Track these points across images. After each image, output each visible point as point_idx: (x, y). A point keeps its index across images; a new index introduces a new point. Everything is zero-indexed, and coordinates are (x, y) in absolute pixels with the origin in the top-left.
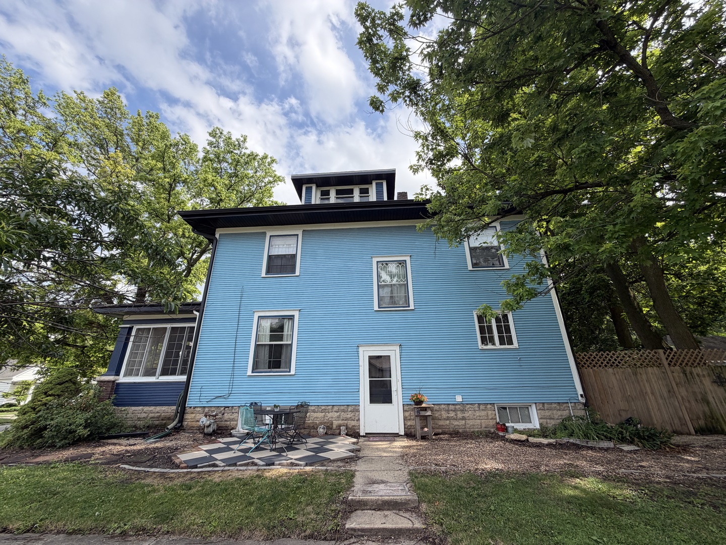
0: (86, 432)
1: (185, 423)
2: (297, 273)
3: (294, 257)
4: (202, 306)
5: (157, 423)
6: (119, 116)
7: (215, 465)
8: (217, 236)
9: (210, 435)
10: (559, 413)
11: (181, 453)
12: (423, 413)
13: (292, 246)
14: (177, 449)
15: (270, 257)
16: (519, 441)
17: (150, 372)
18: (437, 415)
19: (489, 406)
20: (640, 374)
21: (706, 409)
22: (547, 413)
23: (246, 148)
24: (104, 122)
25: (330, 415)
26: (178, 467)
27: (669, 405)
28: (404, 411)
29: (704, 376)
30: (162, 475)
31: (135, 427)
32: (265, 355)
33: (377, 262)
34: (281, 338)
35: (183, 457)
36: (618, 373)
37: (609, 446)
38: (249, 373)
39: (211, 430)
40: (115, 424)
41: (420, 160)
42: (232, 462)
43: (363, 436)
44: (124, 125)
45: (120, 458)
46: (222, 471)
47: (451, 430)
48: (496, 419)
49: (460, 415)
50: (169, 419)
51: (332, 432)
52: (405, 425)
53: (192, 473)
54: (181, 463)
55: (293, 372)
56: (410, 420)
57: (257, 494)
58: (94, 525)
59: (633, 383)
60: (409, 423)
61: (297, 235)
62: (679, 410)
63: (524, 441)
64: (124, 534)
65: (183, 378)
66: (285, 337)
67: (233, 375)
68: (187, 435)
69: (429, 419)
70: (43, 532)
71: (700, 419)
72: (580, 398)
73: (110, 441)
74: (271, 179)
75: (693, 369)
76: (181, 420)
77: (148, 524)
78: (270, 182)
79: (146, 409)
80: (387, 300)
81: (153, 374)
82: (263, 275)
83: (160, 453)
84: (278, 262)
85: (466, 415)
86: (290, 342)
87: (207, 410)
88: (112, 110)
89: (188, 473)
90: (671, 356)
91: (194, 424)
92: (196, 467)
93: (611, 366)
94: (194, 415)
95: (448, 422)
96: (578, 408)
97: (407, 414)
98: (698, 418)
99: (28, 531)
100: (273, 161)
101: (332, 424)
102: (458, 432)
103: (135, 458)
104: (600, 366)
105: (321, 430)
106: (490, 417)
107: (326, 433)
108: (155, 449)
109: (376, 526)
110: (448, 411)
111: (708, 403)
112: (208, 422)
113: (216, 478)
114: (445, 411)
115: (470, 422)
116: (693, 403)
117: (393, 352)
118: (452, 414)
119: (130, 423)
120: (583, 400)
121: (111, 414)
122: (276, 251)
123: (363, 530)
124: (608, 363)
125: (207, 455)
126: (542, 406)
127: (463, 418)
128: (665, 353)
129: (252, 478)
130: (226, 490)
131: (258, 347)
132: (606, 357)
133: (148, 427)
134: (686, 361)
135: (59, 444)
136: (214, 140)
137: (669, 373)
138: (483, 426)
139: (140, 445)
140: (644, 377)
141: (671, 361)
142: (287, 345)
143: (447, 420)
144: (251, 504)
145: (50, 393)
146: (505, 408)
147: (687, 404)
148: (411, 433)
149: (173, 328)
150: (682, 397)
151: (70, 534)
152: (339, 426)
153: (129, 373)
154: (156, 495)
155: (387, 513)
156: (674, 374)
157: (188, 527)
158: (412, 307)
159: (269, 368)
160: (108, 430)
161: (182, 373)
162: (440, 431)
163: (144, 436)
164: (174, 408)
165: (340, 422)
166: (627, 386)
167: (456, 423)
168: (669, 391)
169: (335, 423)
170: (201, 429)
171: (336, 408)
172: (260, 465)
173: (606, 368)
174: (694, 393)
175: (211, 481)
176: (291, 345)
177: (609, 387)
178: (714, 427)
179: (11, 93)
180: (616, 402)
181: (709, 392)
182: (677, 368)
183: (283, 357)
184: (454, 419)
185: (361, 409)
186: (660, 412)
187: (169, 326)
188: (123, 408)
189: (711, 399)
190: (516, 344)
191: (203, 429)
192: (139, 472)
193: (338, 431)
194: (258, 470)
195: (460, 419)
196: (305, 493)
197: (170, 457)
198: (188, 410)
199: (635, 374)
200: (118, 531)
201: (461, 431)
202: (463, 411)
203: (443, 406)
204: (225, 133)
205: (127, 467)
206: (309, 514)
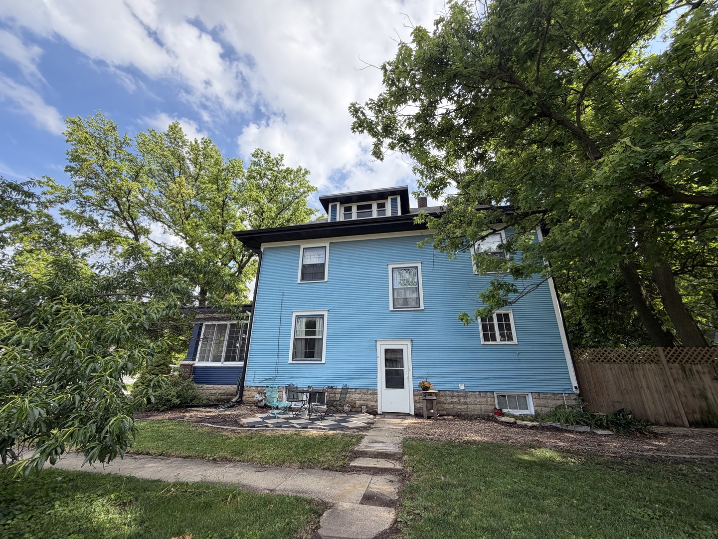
0: (178, 401)
1: (244, 398)
2: (326, 280)
3: (323, 265)
4: (253, 307)
5: (224, 397)
6: (180, 144)
7: (267, 426)
8: (262, 250)
9: (262, 407)
10: (554, 402)
11: (243, 418)
12: (429, 397)
13: (321, 256)
14: (240, 416)
15: (303, 266)
16: (508, 423)
17: (217, 359)
18: (442, 399)
19: (489, 394)
20: (637, 370)
21: (704, 404)
22: (542, 402)
23: (283, 165)
24: (169, 150)
25: (353, 396)
26: (242, 426)
27: (664, 400)
28: (414, 395)
29: (704, 373)
30: (233, 430)
31: (208, 399)
32: (302, 347)
33: (393, 268)
34: (314, 333)
35: (245, 421)
36: (614, 368)
37: (586, 430)
38: (290, 361)
39: (263, 404)
40: (195, 397)
41: (421, 187)
42: (279, 425)
43: (380, 414)
44: (184, 152)
45: (203, 420)
46: (272, 430)
47: (455, 412)
48: (495, 405)
49: (462, 400)
50: (232, 395)
51: (355, 410)
52: (415, 406)
53: (252, 430)
54: (244, 424)
55: (324, 361)
56: (419, 403)
57: (294, 444)
58: (197, 454)
59: (629, 377)
60: (418, 405)
61: (325, 247)
62: (675, 404)
63: (512, 423)
64: (215, 460)
65: (241, 364)
66: (317, 333)
67: (278, 362)
68: (246, 407)
69: (434, 402)
70: (169, 456)
71: (696, 413)
72: (574, 389)
73: (193, 409)
74: (306, 189)
75: (693, 366)
76: (241, 396)
77: (229, 456)
78: (304, 193)
79: (216, 386)
80: (401, 302)
81: (219, 360)
82: (299, 281)
83: (229, 418)
84: (310, 270)
85: (468, 400)
86: (321, 337)
87: (259, 388)
88: (175, 140)
89: (249, 430)
90: (671, 353)
91: (251, 399)
92: (254, 427)
93: (609, 361)
94: (250, 392)
95: (452, 406)
96: (573, 398)
97: (417, 398)
98: (694, 412)
99: (160, 455)
100: (306, 172)
101: (355, 404)
102: (461, 414)
103: (213, 420)
104: (597, 361)
105: (347, 408)
106: (489, 403)
107: (350, 411)
108: (225, 415)
109: (370, 466)
110: (452, 397)
111: (706, 398)
112: (261, 398)
113: (268, 434)
114: (450, 396)
115: (471, 407)
116: (690, 398)
117: (405, 346)
118: (456, 399)
119: (205, 397)
120: (578, 392)
121: (194, 389)
122: (308, 261)
123: (361, 467)
124: (605, 359)
125: (261, 420)
126: (538, 395)
127: (466, 403)
128: (664, 351)
129: (292, 435)
130: (274, 440)
131: (296, 340)
132: (603, 354)
133: (218, 400)
134: (686, 359)
135: (162, 409)
136: (256, 160)
137: (667, 369)
138: (483, 410)
139: (214, 412)
140: (641, 372)
141: (670, 358)
142: (319, 339)
143: (451, 404)
144: (291, 449)
145: (152, 372)
146: (504, 396)
147: (684, 399)
148: (420, 413)
149: (232, 325)
150: (679, 393)
151: (184, 458)
152: (361, 406)
153: (202, 359)
154: (231, 441)
155: (379, 460)
156: (672, 371)
157: (252, 458)
158: (422, 308)
159: (305, 357)
160: (191, 401)
161: (240, 360)
162: (445, 413)
163: (216, 406)
164: (236, 386)
165: (362, 402)
166: (622, 380)
167: (459, 407)
168: (666, 386)
169: (358, 403)
170: (256, 403)
171: (358, 391)
172: (297, 428)
173: (603, 364)
174: (692, 389)
175: (265, 435)
176: (322, 339)
177: (605, 381)
178: (710, 421)
179: (105, 139)
180: (610, 394)
181: (709, 389)
182: (676, 364)
183: (316, 349)
184: (457, 403)
185: (379, 392)
186: (655, 405)
187: (229, 323)
188: (200, 386)
189: (710, 395)
190: (515, 341)
191: (257, 403)
192: (217, 428)
193: (360, 409)
194: (296, 431)
195: (462, 404)
196: (326, 446)
197: (236, 420)
198: (246, 388)
199: (632, 370)
200: (211, 458)
201: (463, 413)
202: (465, 397)
203: (448, 393)
204: (265, 153)
205: (209, 425)
206: (327, 456)
